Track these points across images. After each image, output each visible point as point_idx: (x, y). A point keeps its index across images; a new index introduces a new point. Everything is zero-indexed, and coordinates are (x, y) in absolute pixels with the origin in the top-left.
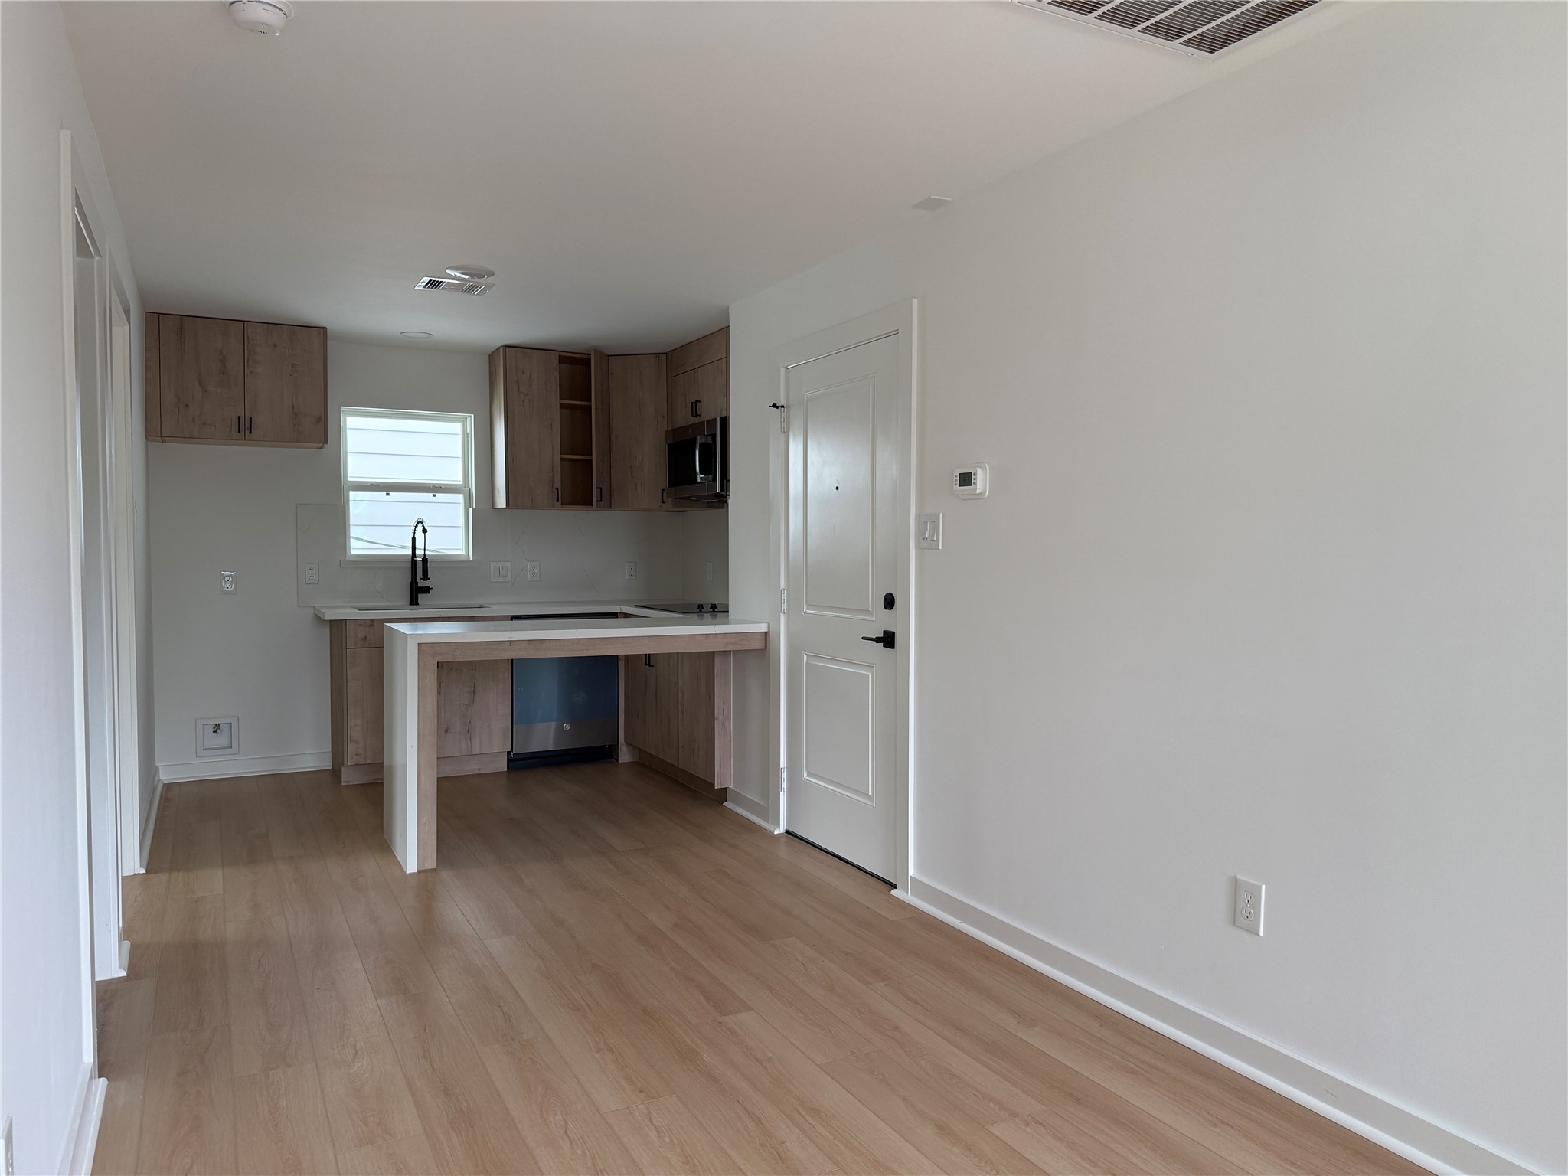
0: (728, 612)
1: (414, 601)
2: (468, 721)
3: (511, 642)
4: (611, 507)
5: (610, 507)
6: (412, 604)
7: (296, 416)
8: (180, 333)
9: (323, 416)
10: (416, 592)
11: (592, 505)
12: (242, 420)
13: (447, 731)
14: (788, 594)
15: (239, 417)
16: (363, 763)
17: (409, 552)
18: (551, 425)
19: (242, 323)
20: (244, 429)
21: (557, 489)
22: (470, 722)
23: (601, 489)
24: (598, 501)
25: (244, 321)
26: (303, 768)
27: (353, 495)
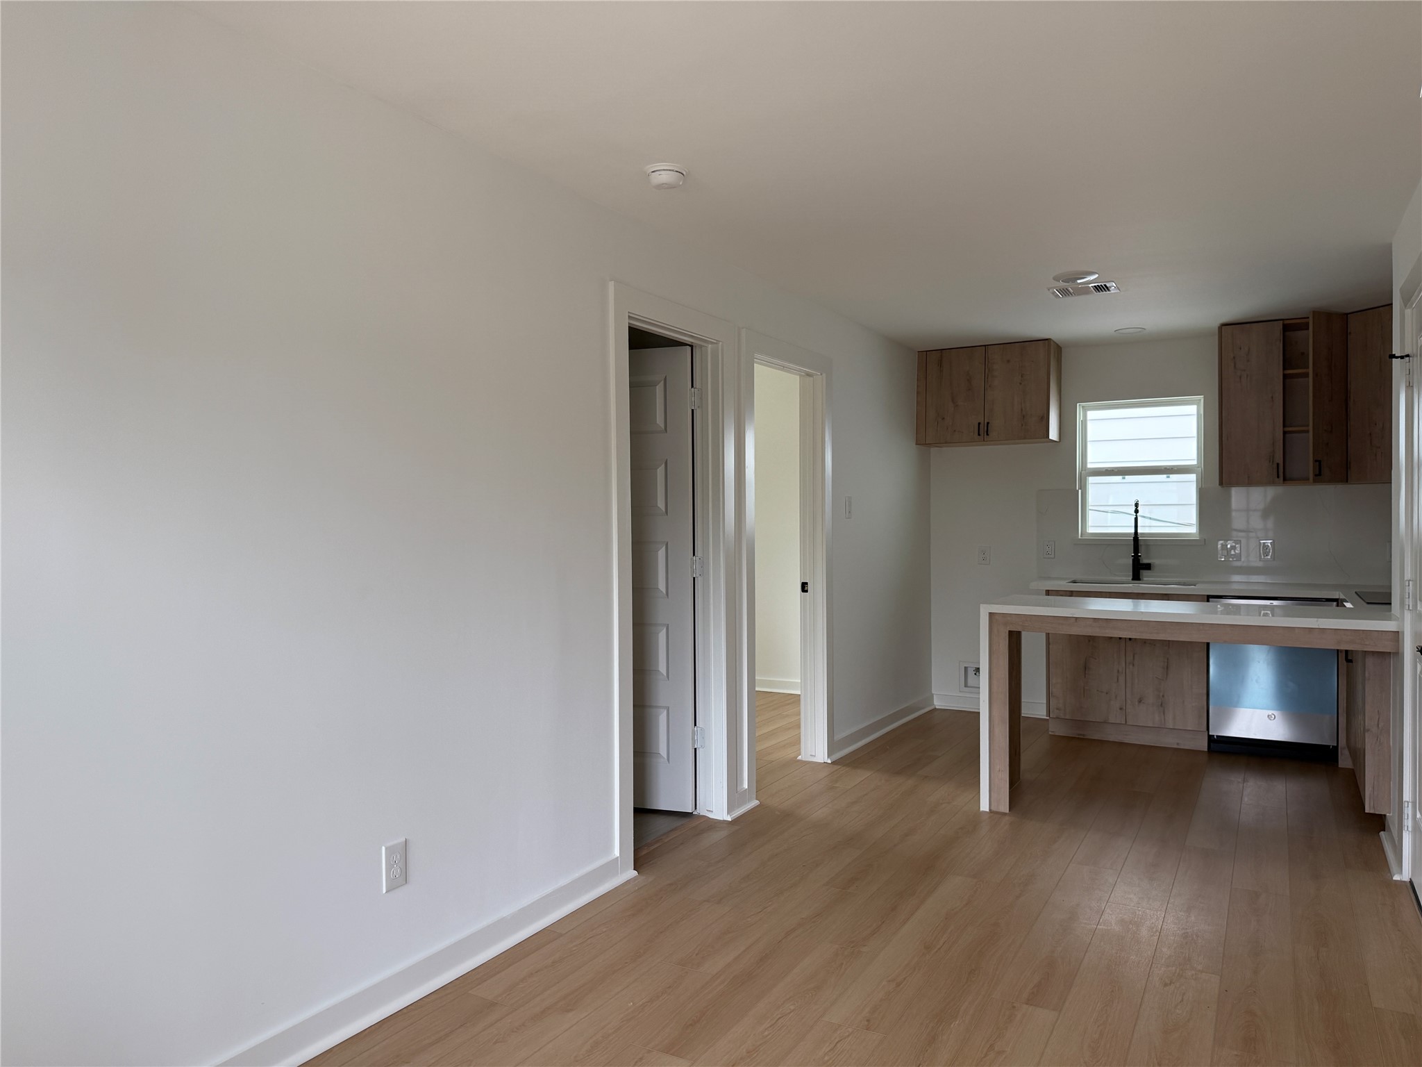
0: (1391, 604)
1: (1136, 577)
2: (1161, 694)
3: (1076, 618)
4: (1347, 482)
5: (1345, 480)
6: (1134, 579)
7: (1024, 417)
8: (940, 363)
9: (1045, 416)
10: (1139, 568)
11: (1308, 479)
12: (981, 426)
13: (1140, 701)
14: (1415, 585)
15: (979, 424)
16: (1063, 717)
17: (1133, 531)
18: (1272, 397)
19: (984, 347)
20: (983, 432)
21: (1278, 464)
22: (1163, 696)
23: (1320, 462)
24: (1316, 475)
25: (985, 346)
26: (1033, 714)
27: (1091, 480)
